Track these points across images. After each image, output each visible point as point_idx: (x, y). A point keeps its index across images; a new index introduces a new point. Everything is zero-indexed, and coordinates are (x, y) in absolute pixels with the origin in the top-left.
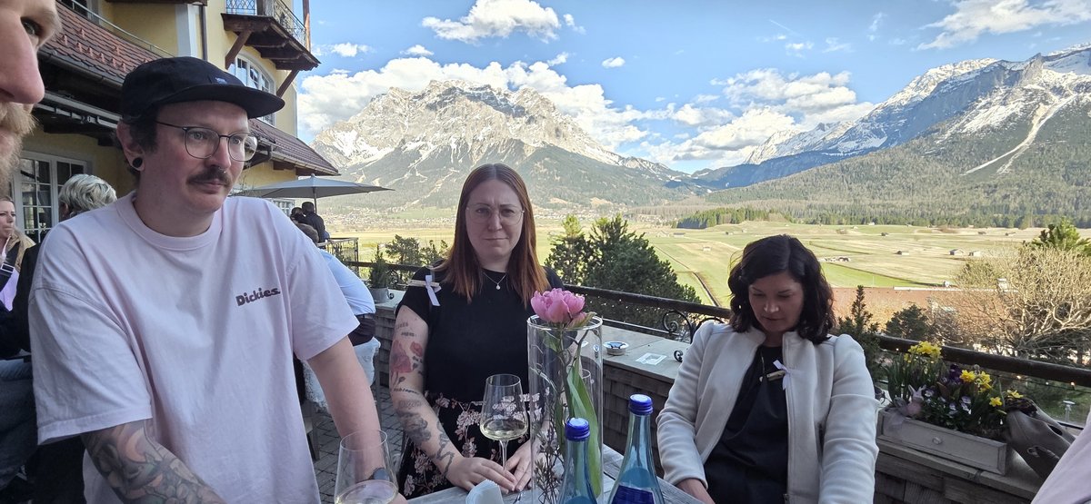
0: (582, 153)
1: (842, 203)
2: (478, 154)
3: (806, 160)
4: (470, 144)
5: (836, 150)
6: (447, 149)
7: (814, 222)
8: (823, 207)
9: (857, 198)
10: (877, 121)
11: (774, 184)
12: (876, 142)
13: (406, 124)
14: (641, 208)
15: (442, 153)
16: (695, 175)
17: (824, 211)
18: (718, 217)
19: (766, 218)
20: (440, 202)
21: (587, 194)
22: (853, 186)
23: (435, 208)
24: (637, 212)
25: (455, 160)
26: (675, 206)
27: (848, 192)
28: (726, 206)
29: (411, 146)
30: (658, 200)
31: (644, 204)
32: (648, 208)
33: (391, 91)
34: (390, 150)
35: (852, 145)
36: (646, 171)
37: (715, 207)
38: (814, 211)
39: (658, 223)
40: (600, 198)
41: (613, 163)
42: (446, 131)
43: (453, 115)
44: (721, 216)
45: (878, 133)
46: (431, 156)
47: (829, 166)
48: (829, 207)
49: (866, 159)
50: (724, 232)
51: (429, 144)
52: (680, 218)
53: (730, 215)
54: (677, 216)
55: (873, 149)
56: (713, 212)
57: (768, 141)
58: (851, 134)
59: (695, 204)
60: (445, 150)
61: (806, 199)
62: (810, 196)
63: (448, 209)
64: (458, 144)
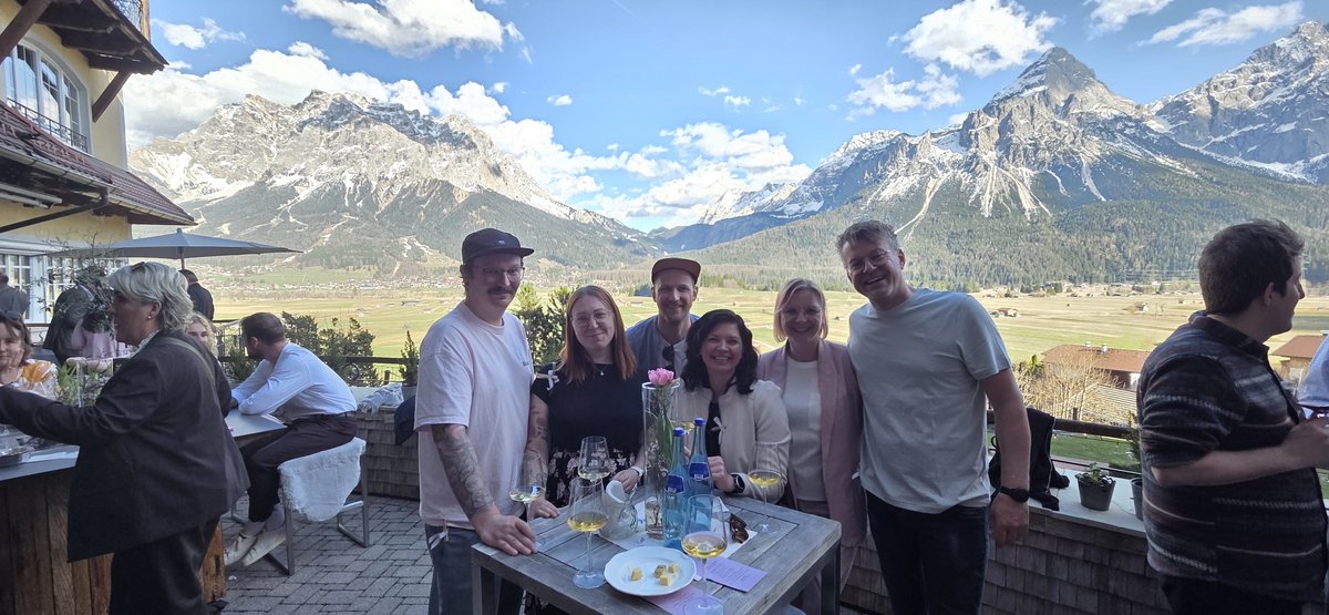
1: (790, 269)
2: (387, 196)
3: (757, 221)
4: (374, 183)
5: (782, 213)
6: (339, 189)
7: (766, 289)
8: (773, 273)
9: (802, 264)
10: (816, 184)
11: (727, 247)
12: (815, 206)
13: (273, 149)
14: (596, 272)
15: (330, 194)
16: (650, 234)
17: (775, 277)
19: (721, 285)
20: (329, 261)
22: (798, 251)
23: (319, 268)
24: (591, 276)
25: (353, 204)
27: (794, 257)
29: (281, 181)
30: (612, 261)
31: (598, 267)
32: (603, 272)
33: (248, 100)
34: (246, 184)
35: (795, 208)
36: (600, 227)
38: (766, 277)
40: (549, 258)
41: (564, 217)
42: (336, 163)
43: (347, 142)
45: (816, 197)
46: (315, 196)
47: (776, 229)
48: (778, 273)
49: (808, 222)
51: (311, 179)
52: (637, 283)
54: (633, 281)
55: (813, 213)
57: (721, 199)
58: (795, 198)
60: (335, 188)
61: (758, 264)
62: (761, 261)
63: (340, 270)
64: (356, 182)
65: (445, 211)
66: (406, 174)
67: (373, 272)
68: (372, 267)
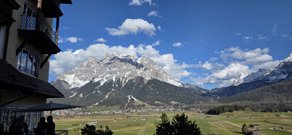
0: (167, 82)
1: (275, 103)
2: (124, 83)
3: (257, 84)
4: (121, 79)
5: (268, 80)
6: (111, 81)
7: (265, 111)
8: (267, 104)
9: (281, 100)
10: (283, 68)
11: (245, 94)
12: (284, 77)
13: (95, 71)
14: (192, 105)
15: (109, 83)
16: (212, 91)
17: (269, 106)
18: (223, 109)
19: (243, 110)
20: (107, 104)
21: (169, 99)
22: (279, 95)
23: (104, 106)
24: (190, 107)
25: (115, 85)
26: (205, 104)
27: (277, 98)
28: (226, 104)
29: (96, 80)
30: (198, 101)
31: (193, 103)
32: (194, 105)
33: (90, 58)
34: (88, 82)
35: (274, 78)
36: (192, 89)
37: (221, 105)
38: (264, 106)
39: (199, 112)
40: (175, 101)
41: (179, 86)
42: (111, 74)
43: (114, 67)
44: (225, 109)
45: (284, 73)
46: (105, 84)
47: (267, 87)
48: (270, 104)
49: (281, 83)
50: (227, 116)
51: (104, 79)
52: (208, 110)
53: (228, 108)
54: (207, 109)
55: (283, 79)
56: (221, 107)
57: (240, 76)
58: (273, 73)
59: (214, 104)
60: (110, 81)
61: (260, 101)
62: (261, 99)
63: (110, 107)
64: (116, 79)
65: (141, 86)
66: (130, 75)
67: (119, 107)
68: (119, 105)
